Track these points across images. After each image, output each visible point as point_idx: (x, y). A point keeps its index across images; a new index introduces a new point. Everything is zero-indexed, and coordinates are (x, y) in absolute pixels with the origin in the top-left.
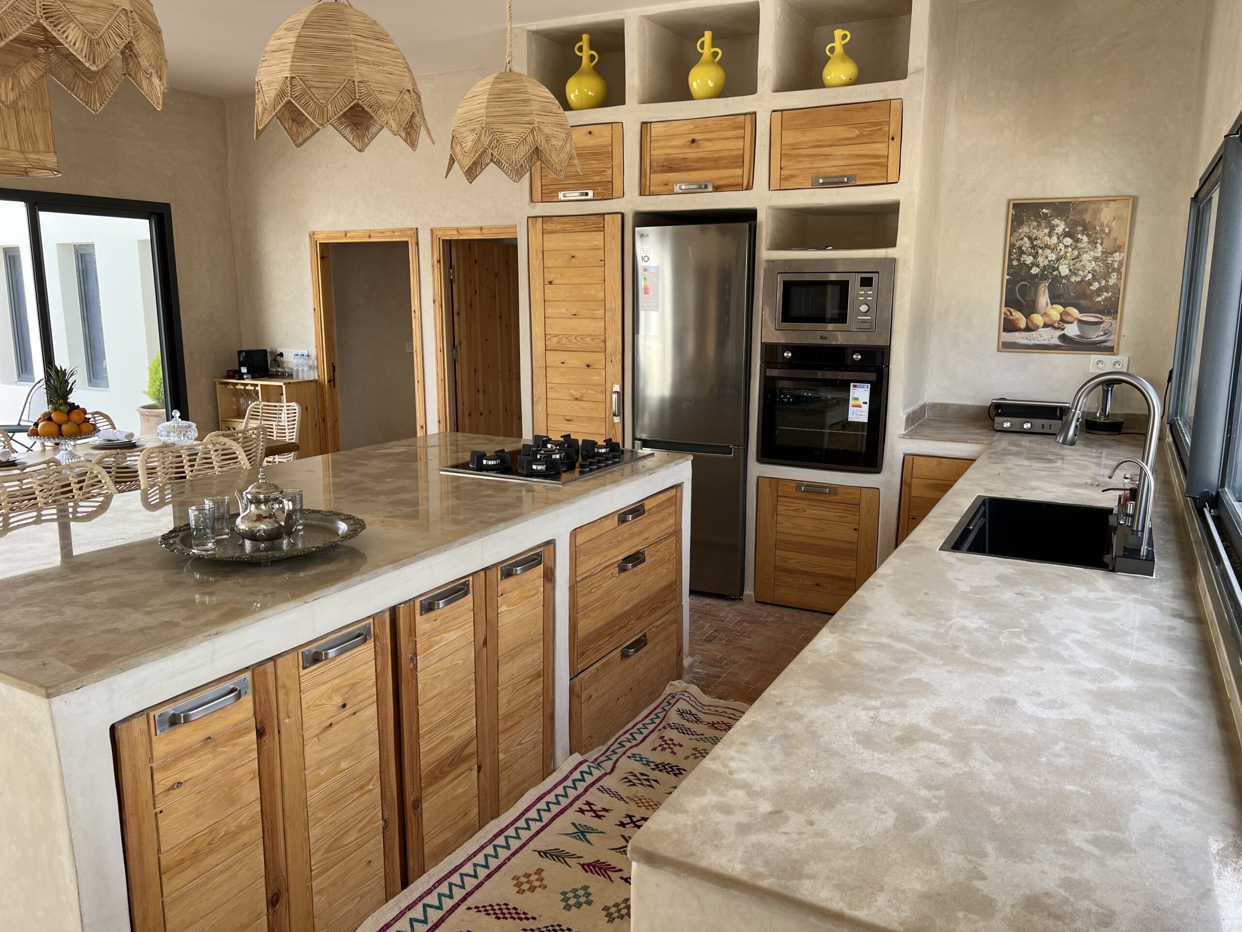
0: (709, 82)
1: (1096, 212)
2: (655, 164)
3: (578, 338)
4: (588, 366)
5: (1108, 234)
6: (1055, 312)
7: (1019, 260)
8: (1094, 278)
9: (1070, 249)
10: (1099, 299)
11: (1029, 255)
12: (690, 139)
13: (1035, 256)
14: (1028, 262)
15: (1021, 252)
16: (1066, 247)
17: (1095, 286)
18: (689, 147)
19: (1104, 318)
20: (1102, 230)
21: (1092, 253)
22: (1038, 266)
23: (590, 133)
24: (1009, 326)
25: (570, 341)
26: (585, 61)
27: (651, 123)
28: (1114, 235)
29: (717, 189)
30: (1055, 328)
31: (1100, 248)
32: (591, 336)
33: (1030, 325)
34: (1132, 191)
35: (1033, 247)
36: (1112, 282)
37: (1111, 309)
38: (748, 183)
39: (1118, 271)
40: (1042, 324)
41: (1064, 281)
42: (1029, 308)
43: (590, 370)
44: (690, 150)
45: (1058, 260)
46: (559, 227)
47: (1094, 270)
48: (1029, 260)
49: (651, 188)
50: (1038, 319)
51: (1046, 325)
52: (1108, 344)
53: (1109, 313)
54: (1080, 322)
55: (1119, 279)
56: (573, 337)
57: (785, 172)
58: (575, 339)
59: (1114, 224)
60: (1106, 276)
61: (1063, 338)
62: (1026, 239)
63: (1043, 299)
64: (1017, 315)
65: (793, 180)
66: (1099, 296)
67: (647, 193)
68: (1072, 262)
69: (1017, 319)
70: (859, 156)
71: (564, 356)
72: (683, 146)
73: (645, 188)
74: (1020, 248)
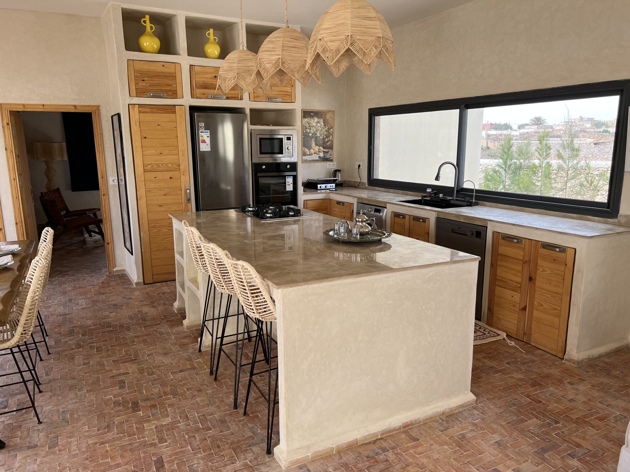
0: (216, 51)
1: (326, 115)
2: (198, 85)
3: (164, 165)
4: (171, 178)
5: (329, 123)
6: (317, 148)
7: (306, 131)
8: (326, 137)
9: (319, 127)
10: (328, 144)
11: (309, 129)
12: (214, 76)
13: (310, 130)
14: (308, 132)
15: (306, 128)
16: (318, 126)
17: (327, 140)
18: (214, 79)
19: (330, 150)
20: (327, 121)
21: (325, 129)
22: (311, 133)
23: (163, 66)
24: (304, 154)
25: (159, 167)
26: (148, 28)
27: (195, 66)
28: (330, 123)
29: (228, 98)
30: (317, 154)
31: (327, 127)
32: (171, 163)
33: (310, 153)
34: (333, 109)
35: (309, 126)
36: (331, 138)
37: (331, 147)
38: (241, 97)
39: (332, 135)
40: (313, 153)
41: (319, 138)
42: (310, 148)
43: (171, 180)
44: (214, 80)
45: (316, 131)
46: (149, 110)
47: (326, 135)
48: (308, 131)
49: (197, 95)
50: (312, 151)
51: (315, 153)
52: (331, 159)
53: (331, 149)
54: (324, 152)
55: (332, 137)
56: (161, 165)
57: (256, 95)
58: (162, 165)
59: (330, 119)
60: (329, 137)
61: (319, 157)
62: (307, 124)
63: (313, 144)
64: (307, 150)
65: (259, 98)
66: (328, 143)
67: (195, 97)
68: (320, 132)
69: (307, 151)
70: (282, 91)
71: (155, 174)
72: (211, 78)
73: (194, 94)
74: (306, 126)
